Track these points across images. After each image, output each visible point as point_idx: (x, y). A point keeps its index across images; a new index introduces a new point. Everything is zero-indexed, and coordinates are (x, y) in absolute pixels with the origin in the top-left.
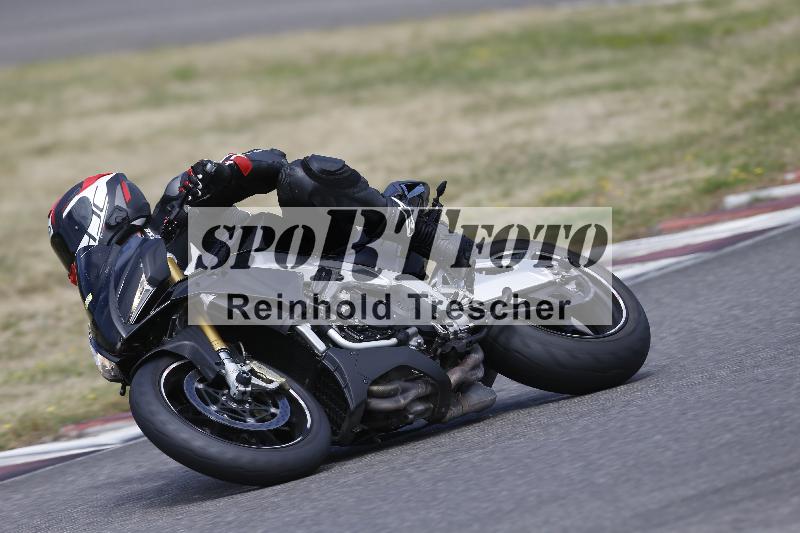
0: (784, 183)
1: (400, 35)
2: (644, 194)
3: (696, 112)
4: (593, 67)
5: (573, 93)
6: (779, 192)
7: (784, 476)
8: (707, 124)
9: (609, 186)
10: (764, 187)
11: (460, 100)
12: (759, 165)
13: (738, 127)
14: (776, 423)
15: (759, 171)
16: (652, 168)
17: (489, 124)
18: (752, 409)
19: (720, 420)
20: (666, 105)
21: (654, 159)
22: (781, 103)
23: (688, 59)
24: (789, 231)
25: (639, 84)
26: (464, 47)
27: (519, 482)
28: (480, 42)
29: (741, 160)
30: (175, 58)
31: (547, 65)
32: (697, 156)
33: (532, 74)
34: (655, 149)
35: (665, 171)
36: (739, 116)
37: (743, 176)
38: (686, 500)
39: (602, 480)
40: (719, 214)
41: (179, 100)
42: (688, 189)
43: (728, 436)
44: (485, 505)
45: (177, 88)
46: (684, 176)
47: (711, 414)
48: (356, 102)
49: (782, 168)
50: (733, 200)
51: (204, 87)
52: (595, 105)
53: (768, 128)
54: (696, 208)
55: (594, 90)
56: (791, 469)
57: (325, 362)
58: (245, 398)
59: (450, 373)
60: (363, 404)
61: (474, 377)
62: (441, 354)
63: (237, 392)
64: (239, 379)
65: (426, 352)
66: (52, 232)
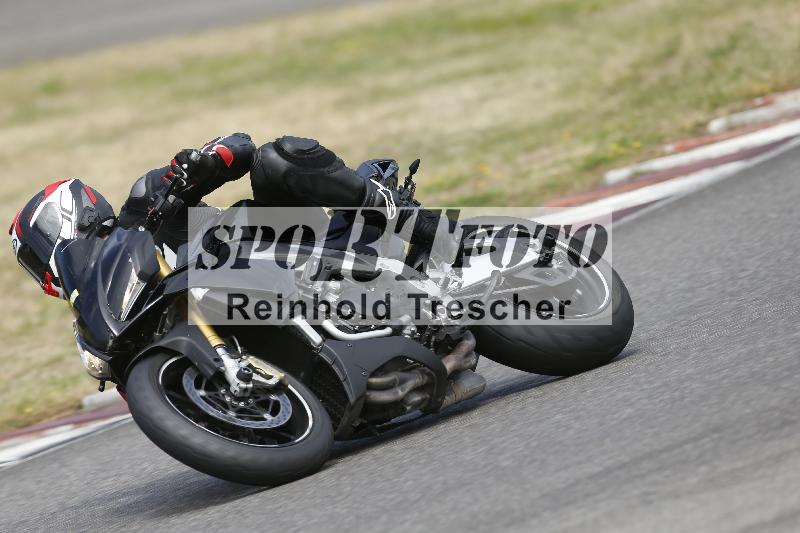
0: (663, 155)
1: (265, 34)
2: (525, 175)
3: (569, 90)
4: (461, 53)
5: (443, 80)
6: (658, 164)
7: (688, 447)
8: (580, 102)
9: (488, 170)
10: (644, 160)
11: (331, 94)
12: (637, 138)
13: (612, 103)
14: (677, 394)
15: (637, 144)
16: (529, 150)
17: (363, 117)
18: (651, 382)
19: (620, 396)
20: (539, 85)
21: (531, 140)
22: (653, 76)
23: (556, 39)
24: (673, 203)
25: (511, 67)
26: (333, 41)
27: (423, 471)
28: (347, 35)
29: (619, 135)
30: (42, 73)
31: (417, 53)
32: (574, 135)
33: (402, 63)
34: (532, 130)
35: (545, 151)
36: (612, 91)
37: (622, 150)
38: (591, 477)
39: (506, 464)
40: (599, 191)
41: (50, 114)
42: (567, 168)
43: (629, 410)
44: (391, 497)
45: (44, 102)
46: (562, 155)
47: (609, 390)
48: (227, 104)
49: (661, 140)
50: (614, 176)
51: (73, 99)
52: (468, 91)
53: (641, 102)
54: (577, 185)
55: (464, 76)
56: (696, 439)
57: (322, 355)
58: (247, 395)
59: (444, 361)
60: (362, 397)
61: (468, 364)
62: (435, 342)
63: (238, 389)
64: (240, 376)
65: (419, 340)
66: (19, 244)
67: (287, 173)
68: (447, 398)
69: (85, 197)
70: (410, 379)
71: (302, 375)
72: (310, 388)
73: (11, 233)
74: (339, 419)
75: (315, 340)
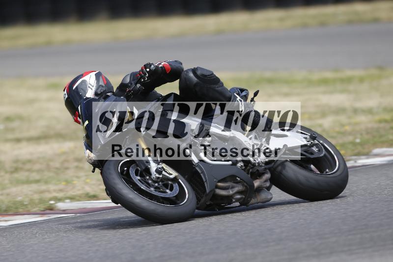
57: (197, 168)
58: (159, 180)
59: (254, 182)
60: (213, 191)
61: (265, 186)
62: (251, 173)
63: (154, 177)
64: (157, 171)
65: (244, 170)
66: (67, 96)
67: (196, 85)
68: (253, 199)
69: (101, 80)
70: (236, 187)
71: (186, 177)
72: (189, 183)
73: (64, 91)
74: (200, 200)
75: (195, 161)
